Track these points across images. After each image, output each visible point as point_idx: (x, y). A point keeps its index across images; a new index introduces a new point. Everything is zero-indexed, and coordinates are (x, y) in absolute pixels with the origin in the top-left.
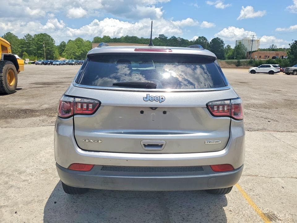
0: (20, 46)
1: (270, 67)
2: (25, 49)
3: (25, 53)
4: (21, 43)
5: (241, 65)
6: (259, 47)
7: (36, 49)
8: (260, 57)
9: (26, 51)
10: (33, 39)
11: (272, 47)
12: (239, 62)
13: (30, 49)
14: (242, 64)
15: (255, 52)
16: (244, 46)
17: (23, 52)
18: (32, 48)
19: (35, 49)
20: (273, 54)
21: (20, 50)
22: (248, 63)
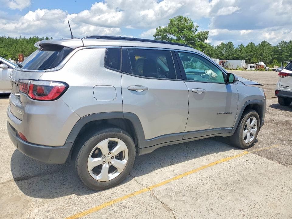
0: (271, 54)
2: (276, 56)
3: (275, 60)
4: (274, 51)
7: (288, 56)
9: (277, 59)
10: (287, 46)
13: (282, 56)
17: (274, 59)
18: (284, 55)
19: (286, 56)
21: (271, 57)
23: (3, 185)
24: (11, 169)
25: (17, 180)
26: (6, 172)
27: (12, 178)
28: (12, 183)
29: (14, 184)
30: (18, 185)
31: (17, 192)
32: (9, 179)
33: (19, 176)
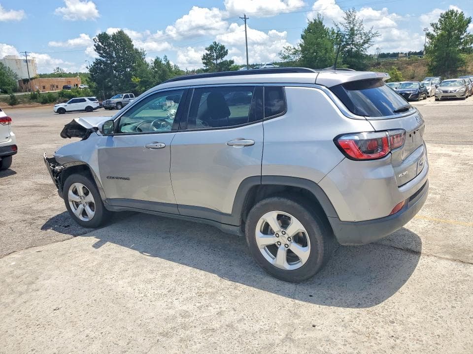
1: (85, 101)
5: (19, 103)
6: (37, 71)
8: (44, 87)
11: (58, 71)
12: (13, 97)
14: (19, 100)
15: (34, 80)
16: (11, 70)
20: (62, 81)
22: (31, 99)
23: (436, 255)
24: (415, 268)
25: (418, 253)
26: (425, 266)
27: (421, 257)
28: (425, 252)
29: (424, 250)
30: (421, 248)
31: (426, 242)
32: (426, 257)
33: (411, 255)
